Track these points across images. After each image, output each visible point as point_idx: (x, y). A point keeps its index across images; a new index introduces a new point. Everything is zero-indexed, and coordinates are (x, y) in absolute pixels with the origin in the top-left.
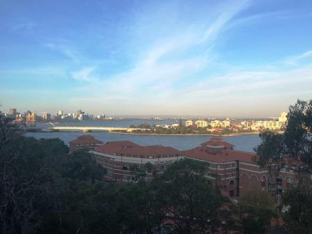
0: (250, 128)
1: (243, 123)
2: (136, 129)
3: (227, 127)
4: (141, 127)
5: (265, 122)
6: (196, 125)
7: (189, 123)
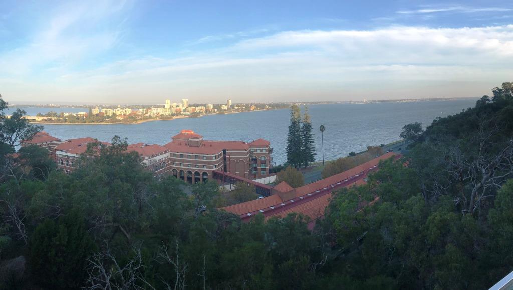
0: (150, 115)
1: (141, 110)
2: (46, 118)
3: (130, 114)
4: (49, 115)
5: (159, 109)
6: (103, 113)
7: (96, 111)
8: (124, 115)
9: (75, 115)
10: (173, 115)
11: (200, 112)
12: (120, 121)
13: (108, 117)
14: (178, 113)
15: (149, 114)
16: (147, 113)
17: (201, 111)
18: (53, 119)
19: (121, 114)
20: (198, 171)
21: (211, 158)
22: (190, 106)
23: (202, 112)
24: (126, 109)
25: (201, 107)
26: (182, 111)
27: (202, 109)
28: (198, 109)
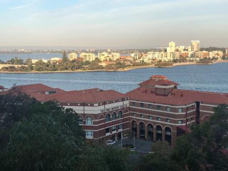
6: (82, 59)
7: (73, 56)
8: (110, 60)
9: (45, 61)
10: (175, 61)
11: (214, 58)
12: (103, 68)
13: (87, 63)
14: (183, 58)
15: (142, 59)
16: (139, 58)
17: (216, 56)
18: (16, 66)
19: (106, 60)
20: (161, 125)
21: (176, 110)
22: (202, 50)
23: (217, 59)
24: (113, 54)
25: (216, 52)
26: (190, 56)
27: (218, 54)
28: (212, 54)
